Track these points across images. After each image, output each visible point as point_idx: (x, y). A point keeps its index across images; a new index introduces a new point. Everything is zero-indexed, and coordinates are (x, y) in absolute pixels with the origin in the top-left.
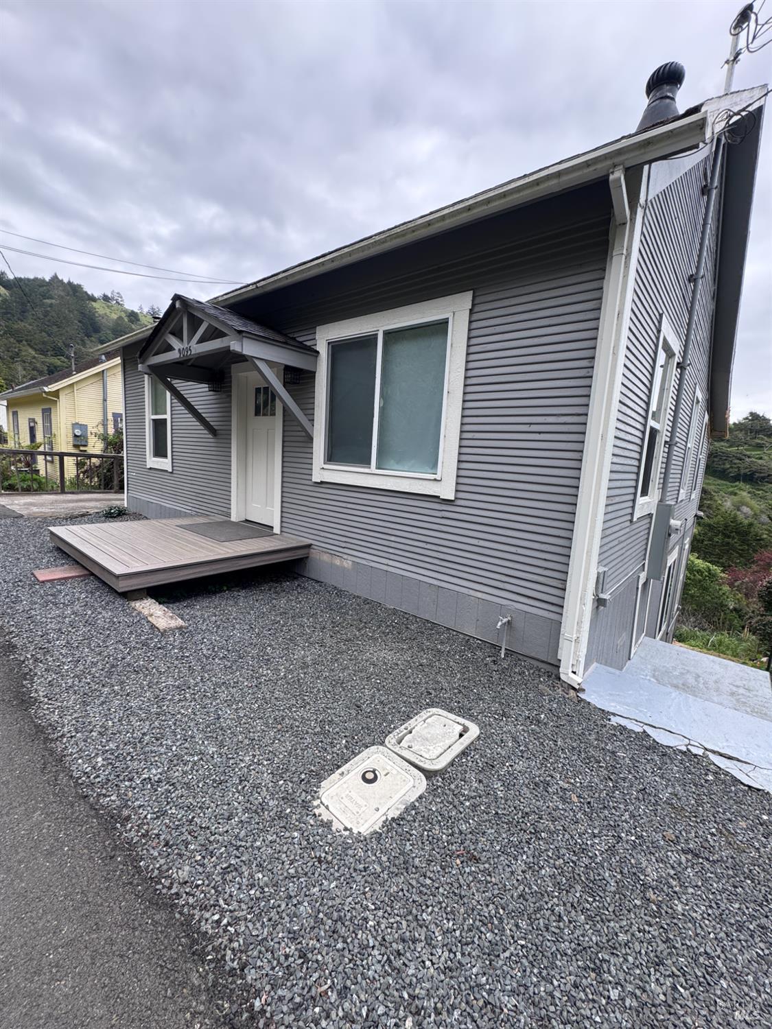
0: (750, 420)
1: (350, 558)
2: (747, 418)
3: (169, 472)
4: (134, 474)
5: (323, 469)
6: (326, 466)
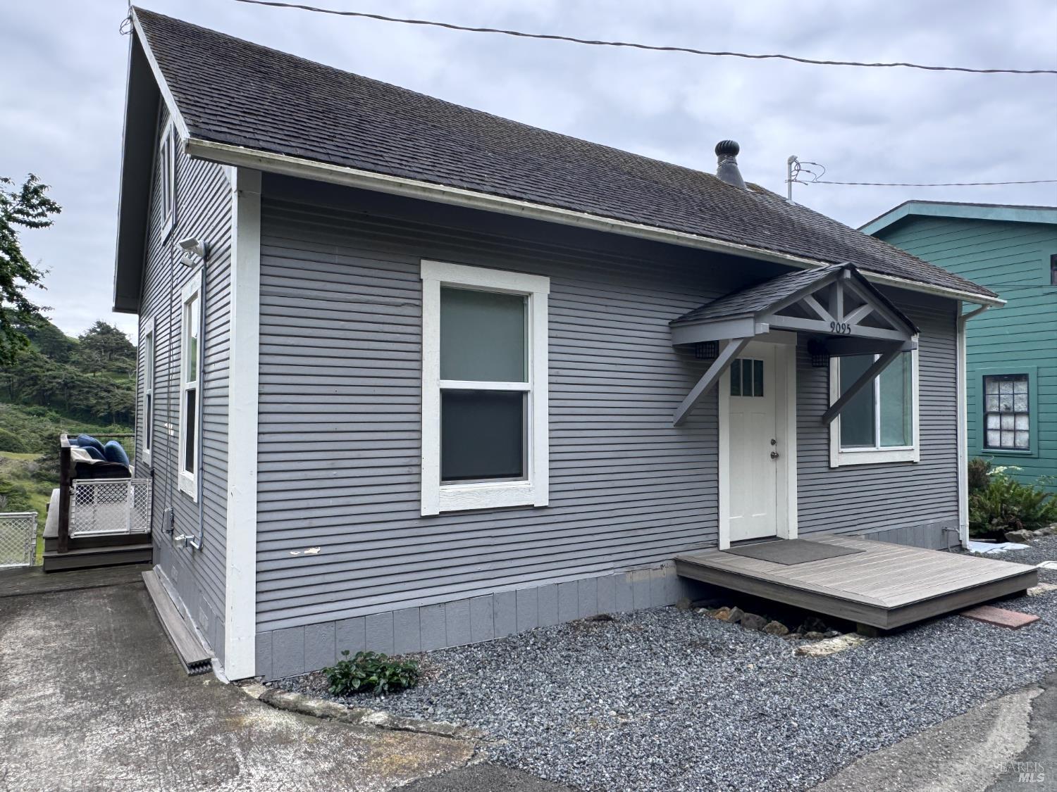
0: (99, 333)
2: (94, 330)
3: (531, 508)
4: (314, 551)
5: (842, 453)
6: (844, 450)
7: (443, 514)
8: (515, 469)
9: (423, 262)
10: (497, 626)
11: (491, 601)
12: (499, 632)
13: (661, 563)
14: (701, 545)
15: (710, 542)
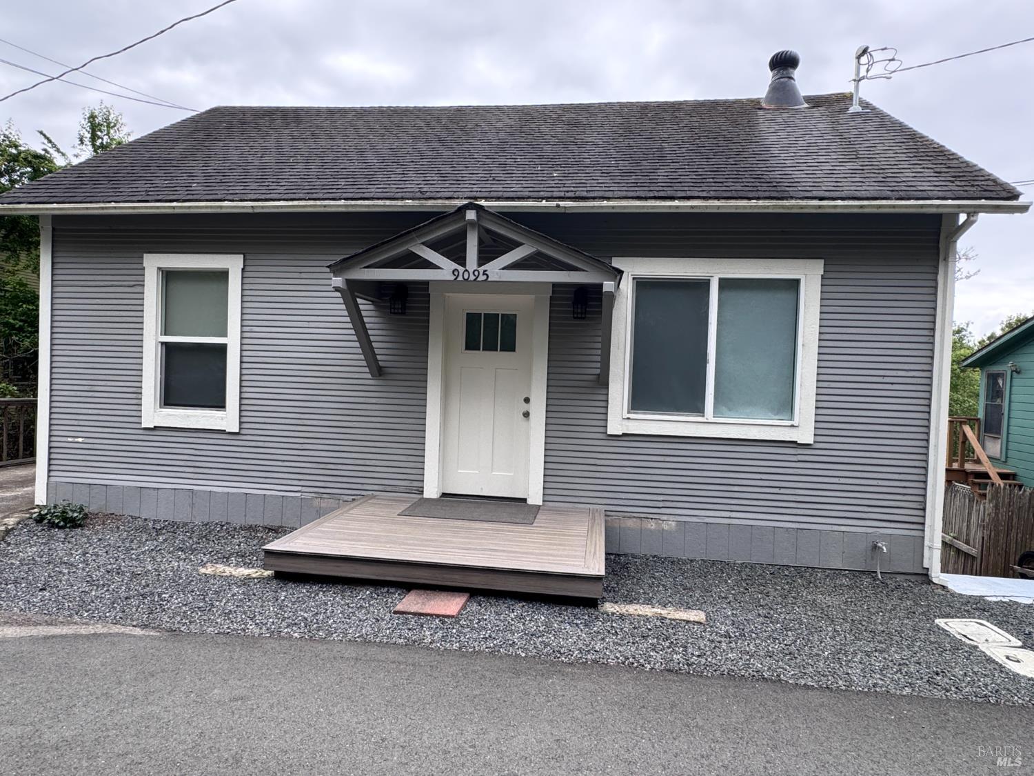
1: (672, 518)
3: (223, 432)
4: (80, 440)
5: (628, 418)
6: (632, 416)
7: (156, 428)
8: (219, 403)
9: (145, 255)
10: (194, 513)
11: (191, 494)
12: (195, 517)
13: (354, 497)
14: (402, 489)
15: (414, 488)
